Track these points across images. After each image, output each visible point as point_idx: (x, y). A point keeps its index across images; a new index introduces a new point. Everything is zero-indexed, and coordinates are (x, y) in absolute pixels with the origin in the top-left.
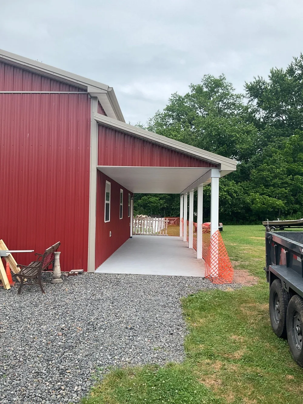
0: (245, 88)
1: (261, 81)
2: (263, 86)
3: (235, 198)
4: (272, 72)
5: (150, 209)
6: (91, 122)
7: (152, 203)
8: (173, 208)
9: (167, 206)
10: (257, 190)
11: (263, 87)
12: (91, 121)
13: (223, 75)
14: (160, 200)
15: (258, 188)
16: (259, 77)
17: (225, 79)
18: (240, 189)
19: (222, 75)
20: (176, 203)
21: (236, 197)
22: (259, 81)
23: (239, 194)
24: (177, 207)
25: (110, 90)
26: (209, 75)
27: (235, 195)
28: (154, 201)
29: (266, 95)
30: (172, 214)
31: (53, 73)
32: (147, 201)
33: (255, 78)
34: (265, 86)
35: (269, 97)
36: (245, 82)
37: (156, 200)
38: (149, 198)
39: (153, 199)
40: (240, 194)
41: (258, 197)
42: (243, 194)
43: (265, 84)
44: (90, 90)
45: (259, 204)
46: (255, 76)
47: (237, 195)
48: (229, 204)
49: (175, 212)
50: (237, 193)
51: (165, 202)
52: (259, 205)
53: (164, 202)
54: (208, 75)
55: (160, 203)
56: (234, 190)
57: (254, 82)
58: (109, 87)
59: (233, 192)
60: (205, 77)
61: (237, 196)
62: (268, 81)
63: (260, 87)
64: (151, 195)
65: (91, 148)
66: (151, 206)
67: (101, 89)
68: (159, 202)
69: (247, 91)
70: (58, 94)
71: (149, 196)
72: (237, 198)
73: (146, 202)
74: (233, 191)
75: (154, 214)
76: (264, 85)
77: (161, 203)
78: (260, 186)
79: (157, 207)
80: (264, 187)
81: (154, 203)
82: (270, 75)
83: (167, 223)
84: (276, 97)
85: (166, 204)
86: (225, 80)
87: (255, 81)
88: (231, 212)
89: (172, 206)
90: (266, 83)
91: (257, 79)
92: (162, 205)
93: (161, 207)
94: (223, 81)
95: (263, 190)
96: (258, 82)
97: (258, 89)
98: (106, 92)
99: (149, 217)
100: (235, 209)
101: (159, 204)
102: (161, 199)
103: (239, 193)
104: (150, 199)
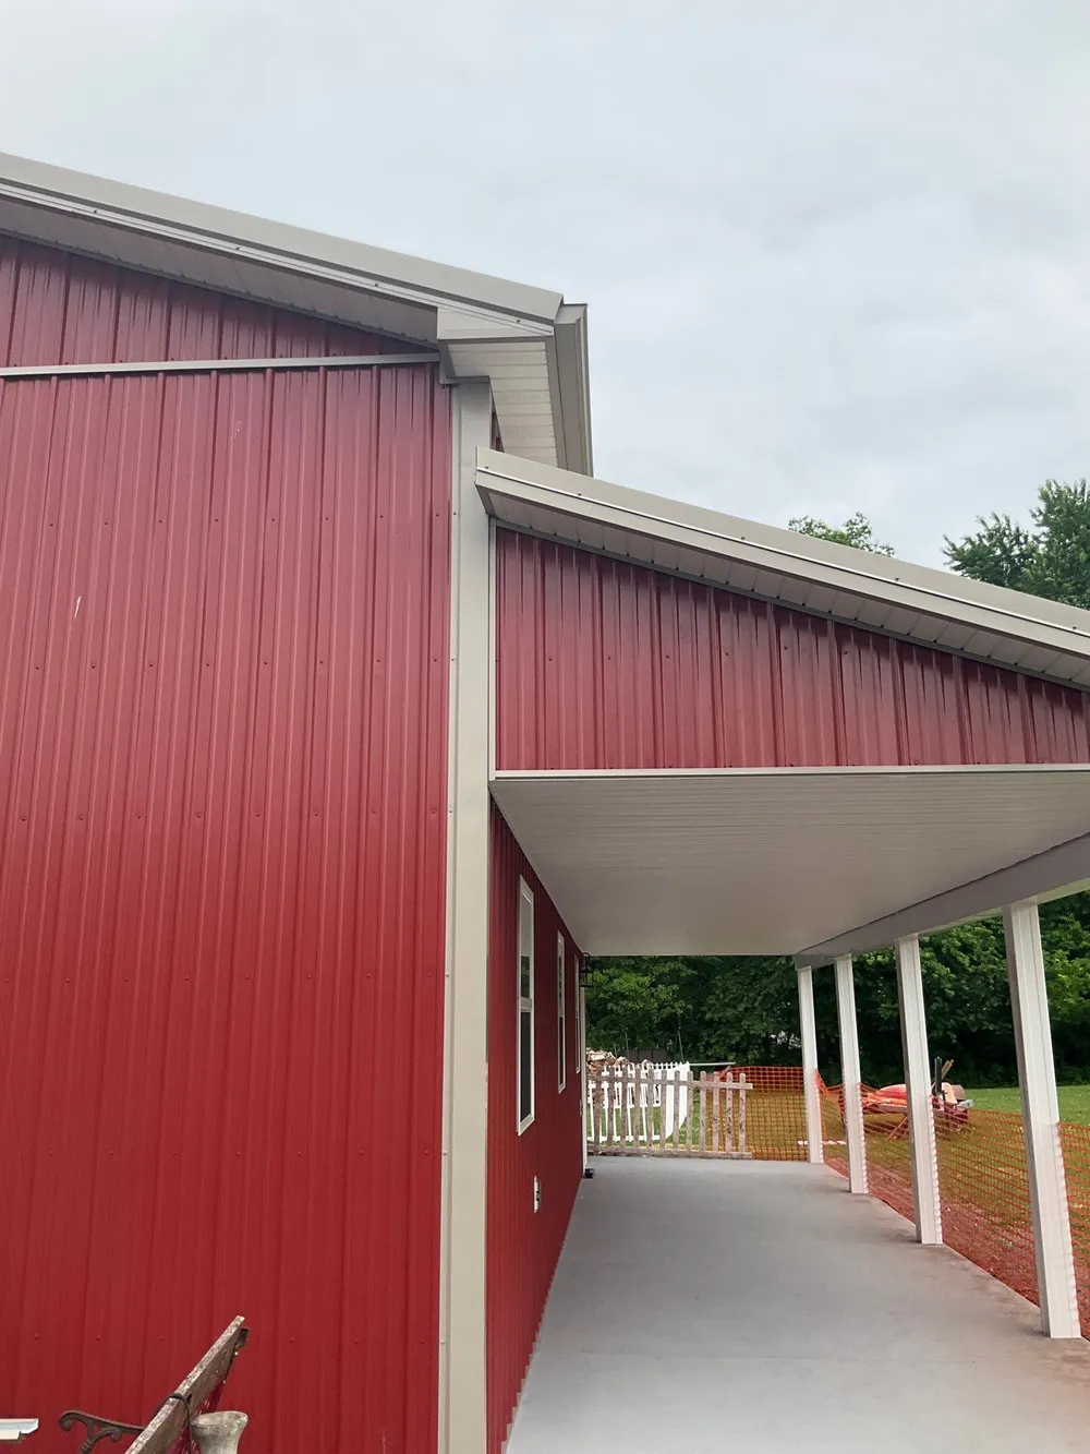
0: (949, 559)
1: (1007, 532)
2: (1015, 547)
3: (965, 971)
4: (1045, 497)
5: (614, 1024)
6: (454, 519)
7: (625, 997)
8: (712, 1019)
9: (686, 1011)
10: (1052, 937)
11: (1016, 551)
12: (454, 508)
13: (859, 519)
14: (654, 985)
15: (1055, 928)
16: (997, 518)
17: (869, 532)
18: (984, 936)
19: (854, 518)
20: (721, 996)
21: (970, 970)
22: (997, 530)
23: (979, 957)
24: (727, 1014)
25: (569, 318)
26: (809, 521)
27: (967, 962)
28: (635, 991)
29: (1036, 576)
30: (708, 1046)
31: (234, 246)
32: (606, 992)
33: (983, 522)
34: (1024, 547)
35: (1048, 583)
36: (946, 539)
37: (642, 985)
38: (611, 979)
39: (628, 982)
40: (985, 956)
41: (1064, 965)
42: (995, 955)
43: (1022, 539)
44: (451, 324)
45: (1069, 994)
46: (981, 515)
47: (971, 960)
48: (946, 999)
49: (719, 1036)
50: (972, 952)
51: (678, 996)
52: (1071, 1001)
53: (674, 992)
54: (805, 519)
55: (658, 999)
56: (960, 940)
57: (978, 535)
58: (562, 304)
59: (956, 947)
60: (794, 527)
61: (972, 962)
62: (1033, 529)
63: (1005, 550)
64: (619, 966)
65: (453, 665)
66: (621, 1011)
67: (515, 319)
68: (652, 995)
69: (957, 568)
70: (260, 376)
71: (610, 971)
72: (975, 974)
73: (601, 995)
74: (956, 942)
75: (633, 1044)
76: (1019, 543)
77: (663, 996)
78: (1063, 922)
79: (647, 1015)
80: (1078, 925)
81: (634, 1000)
82: (1042, 506)
83: (742, 1095)
84: (1076, 584)
85: (682, 1003)
86: (867, 535)
87: (986, 533)
88: (954, 1030)
89: (706, 1013)
90: (1026, 537)
91: (992, 524)
92: (665, 1007)
93: (664, 1015)
94: (862, 538)
95: (1077, 937)
96: (996, 535)
97: (999, 559)
98: (548, 330)
99: (621, 1058)
100: (972, 1018)
101: (652, 1000)
102: (660, 979)
103: (978, 949)
104: (615, 981)
